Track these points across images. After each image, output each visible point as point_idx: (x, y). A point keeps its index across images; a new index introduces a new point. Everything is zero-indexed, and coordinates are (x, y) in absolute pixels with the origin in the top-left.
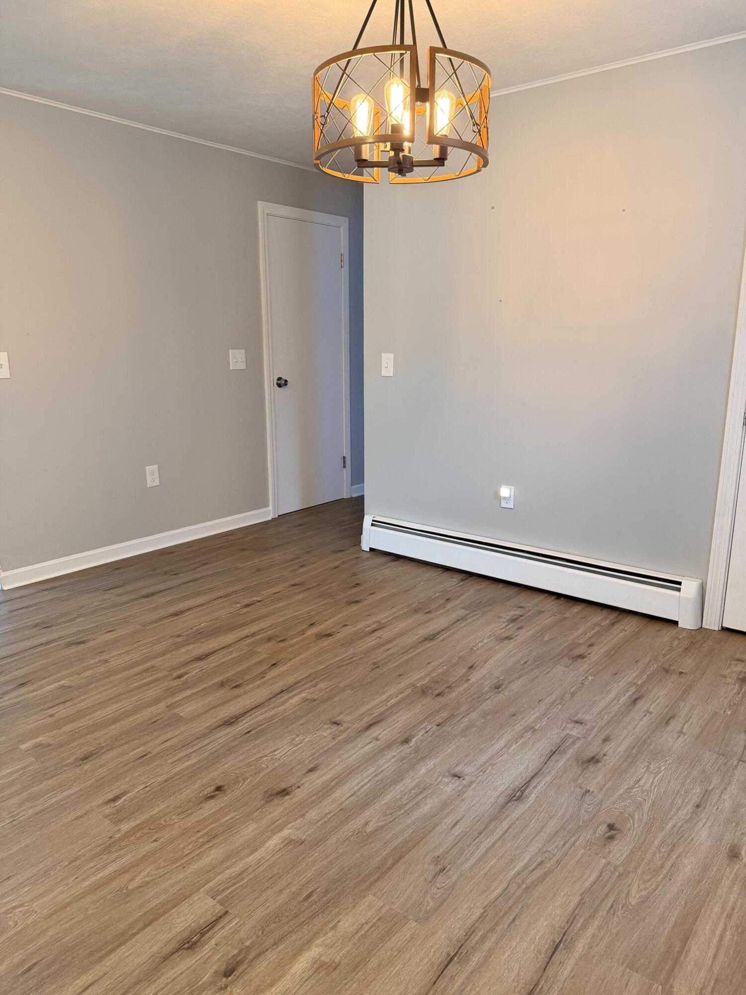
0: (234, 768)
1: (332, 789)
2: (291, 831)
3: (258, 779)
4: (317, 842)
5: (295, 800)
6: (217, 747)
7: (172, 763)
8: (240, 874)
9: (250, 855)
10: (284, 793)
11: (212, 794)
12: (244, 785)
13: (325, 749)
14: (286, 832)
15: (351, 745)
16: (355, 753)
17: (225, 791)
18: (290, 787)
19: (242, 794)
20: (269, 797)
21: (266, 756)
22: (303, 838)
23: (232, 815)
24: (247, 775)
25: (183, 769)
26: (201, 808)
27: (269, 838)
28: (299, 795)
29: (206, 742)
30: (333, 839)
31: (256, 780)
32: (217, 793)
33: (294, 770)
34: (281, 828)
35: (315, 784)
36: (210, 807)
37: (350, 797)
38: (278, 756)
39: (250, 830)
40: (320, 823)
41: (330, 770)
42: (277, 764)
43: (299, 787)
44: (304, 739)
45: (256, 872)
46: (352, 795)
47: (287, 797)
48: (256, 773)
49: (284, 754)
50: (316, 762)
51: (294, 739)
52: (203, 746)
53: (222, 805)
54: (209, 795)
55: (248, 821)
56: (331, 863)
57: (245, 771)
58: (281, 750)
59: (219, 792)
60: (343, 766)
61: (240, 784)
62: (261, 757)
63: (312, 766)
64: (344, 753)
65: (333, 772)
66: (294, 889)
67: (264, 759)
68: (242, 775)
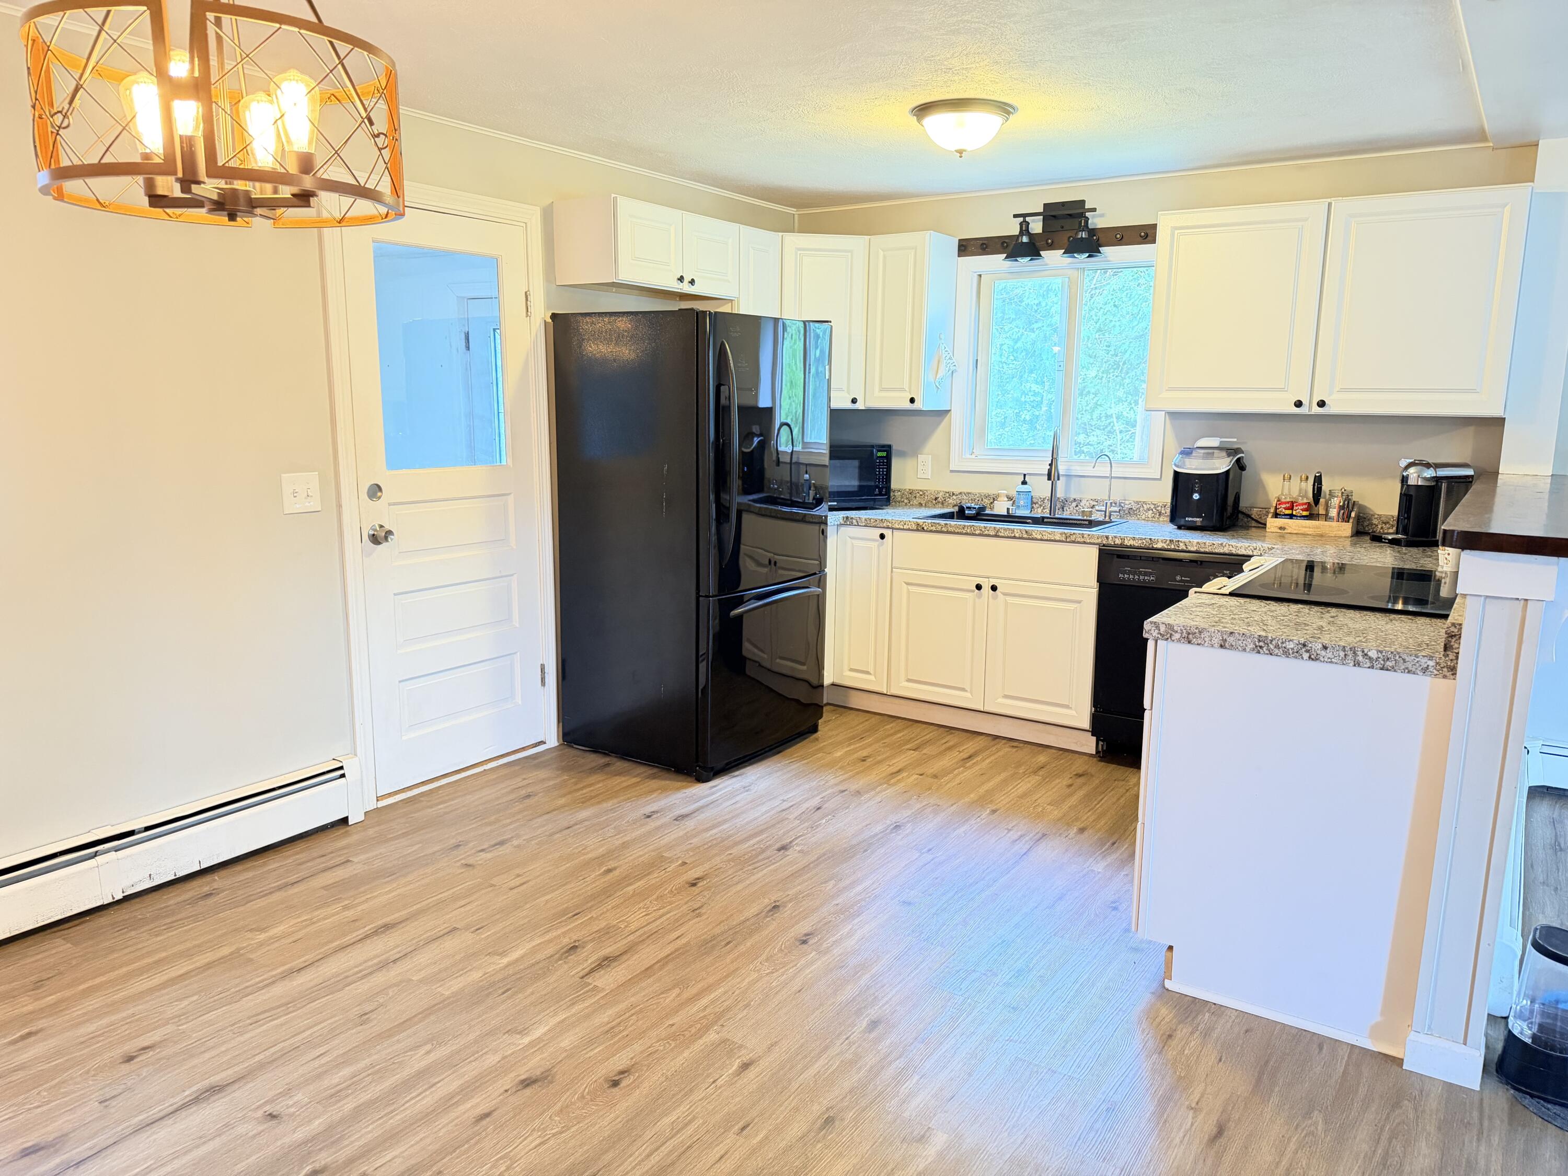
0: (601, 1113)
1: (462, 1091)
2: (520, 1042)
3: (563, 1099)
4: (491, 1033)
5: (512, 1075)
6: (635, 1148)
7: (694, 1118)
8: (573, 1004)
9: (565, 1018)
10: (527, 1083)
11: (622, 1076)
12: (581, 1090)
13: (458, 1151)
14: (526, 1040)
15: (413, 1162)
16: (412, 1146)
17: (606, 1080)
18: (519, 1090)
19: (583, 1078)
20: (548, 1076)
21: (554, 1135)
22: (507, 1035)
23: (592, 1054)
24: (579, 1104)
25: (674, 1109)
26: (632, 1059)
27: (545, 1034)
28: (508, 1081)
29: (655, 1159)
30: (472, 1037)
31: (565, 1096)
32: (616, 1078)
33: (511, 1114)
34: (532, 1044)
35: (484, 1096)
36: (621, 1061)
37: (439, 1082)
38: (535, 1135)
39: (567, 1042)
40: (484, 1051)
41: (457, 1118)
42: (537, 1122)
43: (506, 1091)
44: (491, 1168)
45: (557, 1006)
46: (435, 1084)
47: (523, 1077)
48: (567, 1106)
49: (525, 1139)
50: (478, 1128)
51: (508, 1168)
52: (657, 1150)
53: (606, 1064)
54: (626, 1075)
55: (571, 1049)
56: (480, 1016)
57: (583, 1109)
58: (531, 1147)
59: (614, 1078)
60: (437, 1123)
61: (587, 1090)
62: (561, 1133)
63: (484, 1122)
64: (429, 1145)
65: (452, 1115)
66: (520, 995)
67: (557, 1130)
68: (587, 1103)
